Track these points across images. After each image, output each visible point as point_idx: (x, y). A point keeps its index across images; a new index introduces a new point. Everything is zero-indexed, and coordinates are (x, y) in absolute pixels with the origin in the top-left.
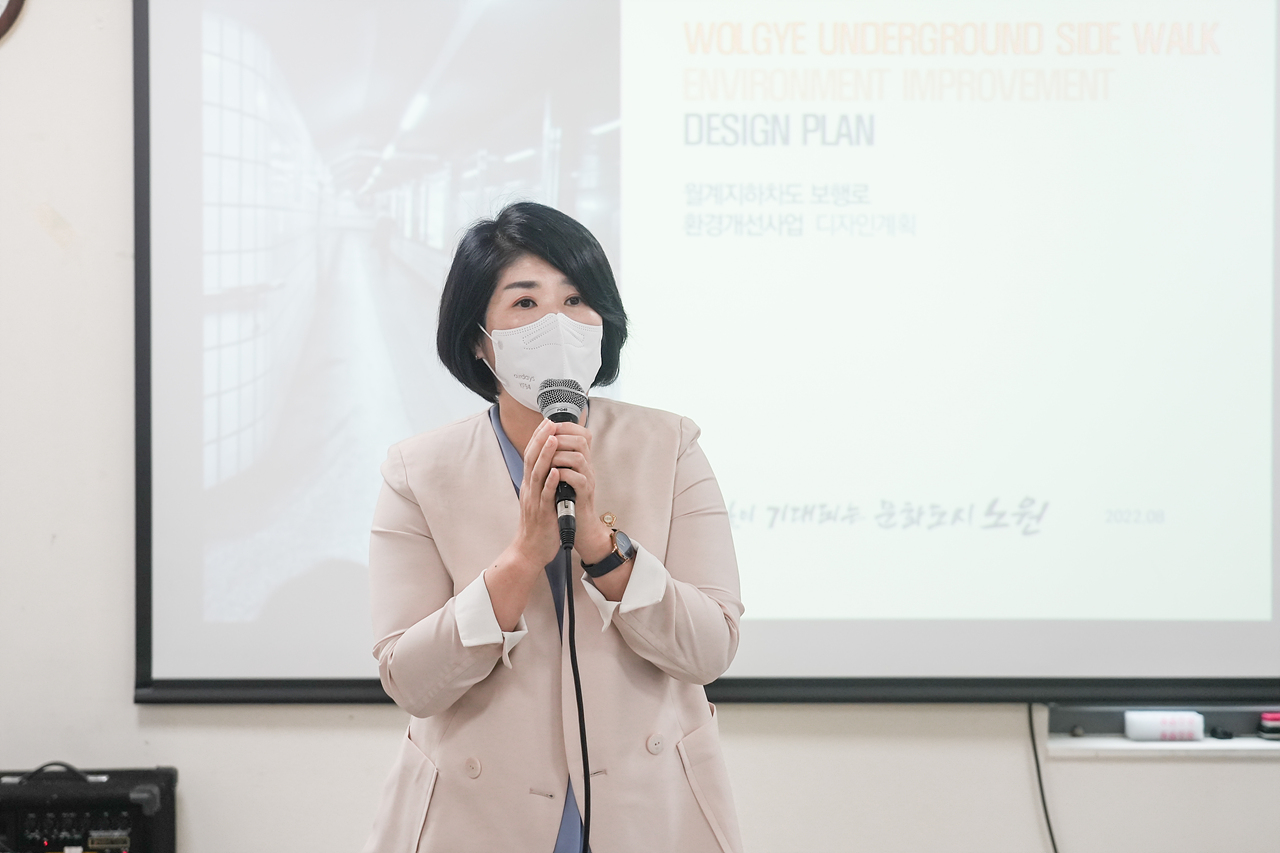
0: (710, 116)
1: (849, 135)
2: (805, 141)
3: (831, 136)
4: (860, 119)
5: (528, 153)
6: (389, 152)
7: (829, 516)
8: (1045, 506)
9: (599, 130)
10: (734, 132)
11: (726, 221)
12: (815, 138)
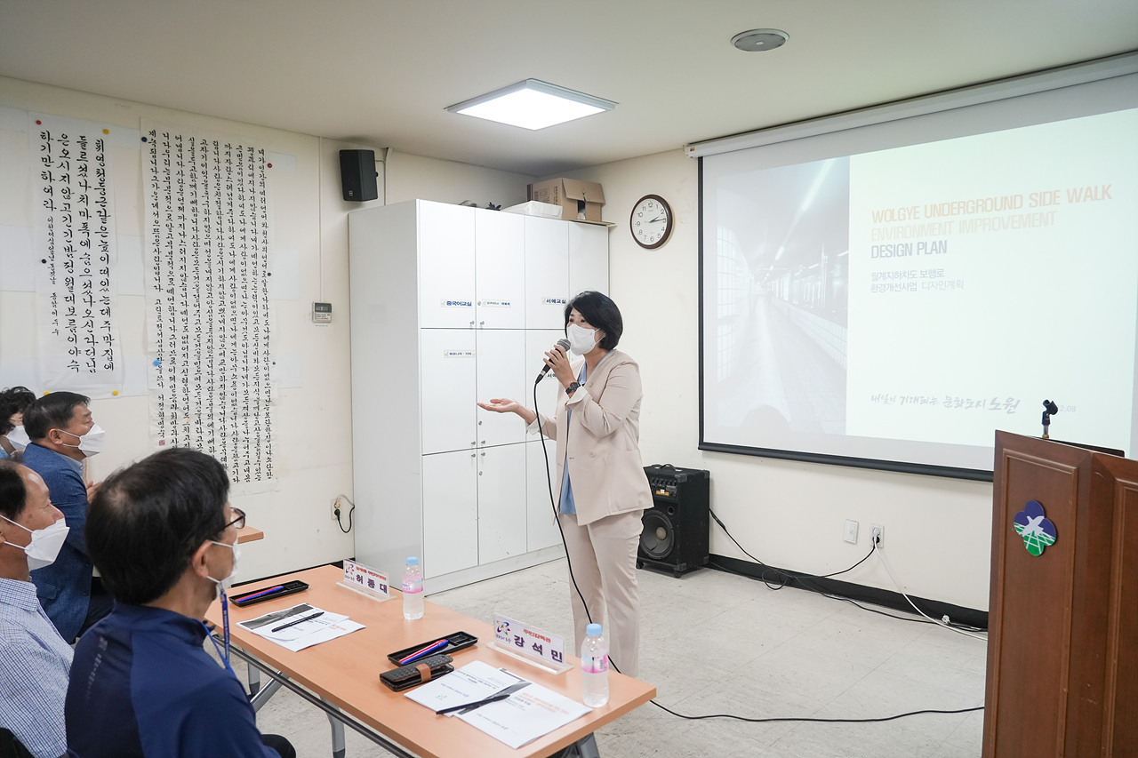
0: (881, 246)
1: (936, 250)
2: (918, 254)
3: (929, 251)
4: (941, 242)
5: (817, 265)
6: (772, 268)
7: (925, 402)
8: (1018, 401)
9: (840, 255)
10: (891, 252)
11: (887, 286)
12: (922, 252)
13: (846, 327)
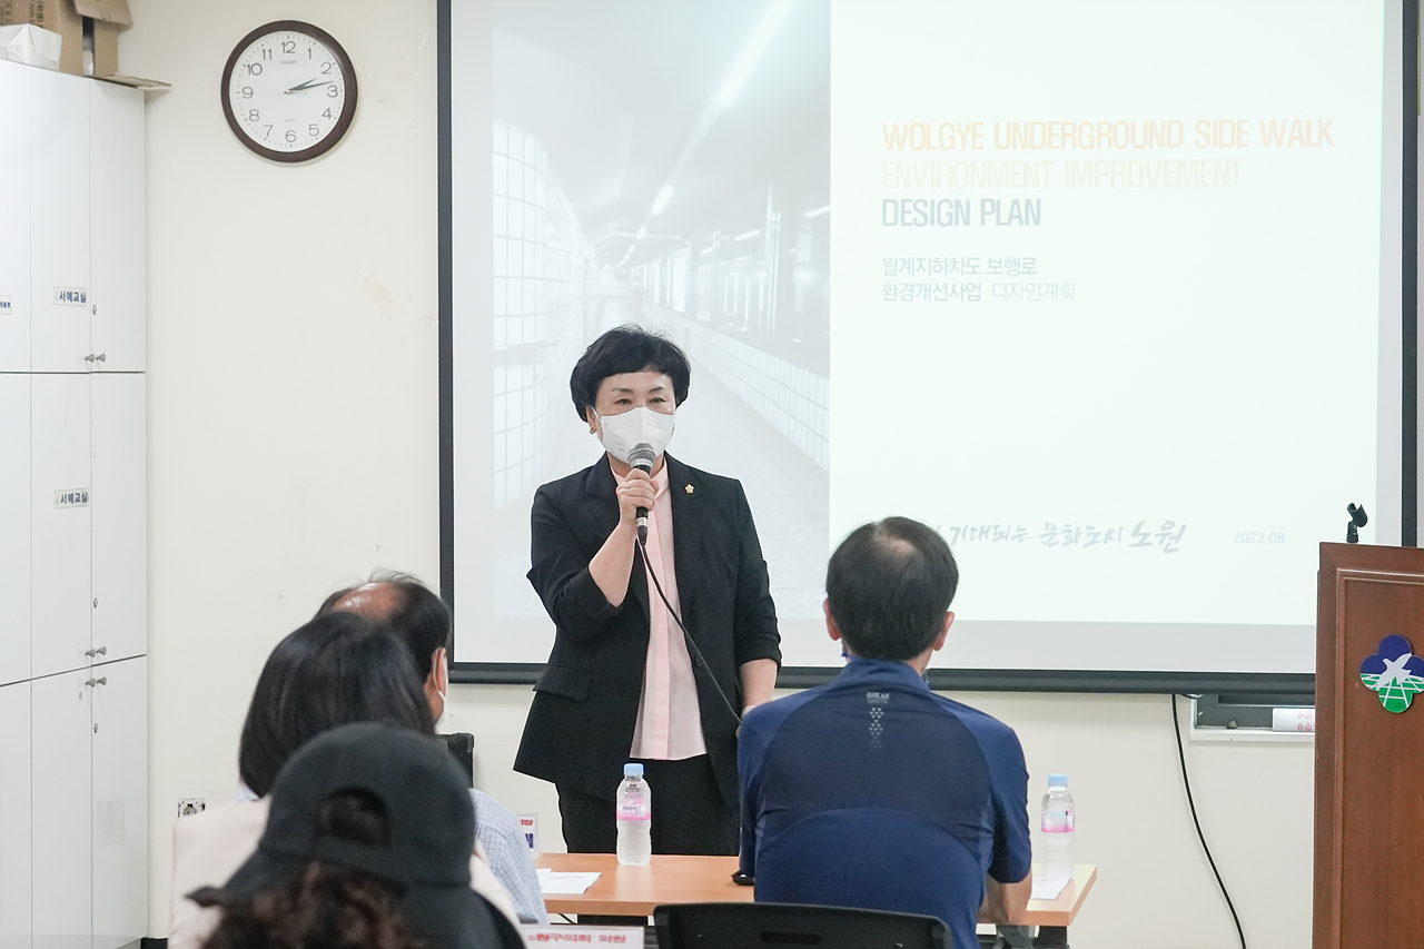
0: (904, 201)
1: (1019, 217)
2: (983, 223)
3: (1004, 218)
4: (1028, 202)
5: (756, 233)
6: (642, 233)
7: (1002, 536)
8: (1184, 528)
9: (811, 214)
10: (924, 215)
11: (917, 289)
12: (991, 219)
13: (827, 375)
